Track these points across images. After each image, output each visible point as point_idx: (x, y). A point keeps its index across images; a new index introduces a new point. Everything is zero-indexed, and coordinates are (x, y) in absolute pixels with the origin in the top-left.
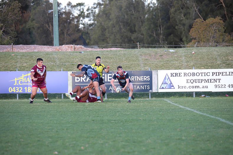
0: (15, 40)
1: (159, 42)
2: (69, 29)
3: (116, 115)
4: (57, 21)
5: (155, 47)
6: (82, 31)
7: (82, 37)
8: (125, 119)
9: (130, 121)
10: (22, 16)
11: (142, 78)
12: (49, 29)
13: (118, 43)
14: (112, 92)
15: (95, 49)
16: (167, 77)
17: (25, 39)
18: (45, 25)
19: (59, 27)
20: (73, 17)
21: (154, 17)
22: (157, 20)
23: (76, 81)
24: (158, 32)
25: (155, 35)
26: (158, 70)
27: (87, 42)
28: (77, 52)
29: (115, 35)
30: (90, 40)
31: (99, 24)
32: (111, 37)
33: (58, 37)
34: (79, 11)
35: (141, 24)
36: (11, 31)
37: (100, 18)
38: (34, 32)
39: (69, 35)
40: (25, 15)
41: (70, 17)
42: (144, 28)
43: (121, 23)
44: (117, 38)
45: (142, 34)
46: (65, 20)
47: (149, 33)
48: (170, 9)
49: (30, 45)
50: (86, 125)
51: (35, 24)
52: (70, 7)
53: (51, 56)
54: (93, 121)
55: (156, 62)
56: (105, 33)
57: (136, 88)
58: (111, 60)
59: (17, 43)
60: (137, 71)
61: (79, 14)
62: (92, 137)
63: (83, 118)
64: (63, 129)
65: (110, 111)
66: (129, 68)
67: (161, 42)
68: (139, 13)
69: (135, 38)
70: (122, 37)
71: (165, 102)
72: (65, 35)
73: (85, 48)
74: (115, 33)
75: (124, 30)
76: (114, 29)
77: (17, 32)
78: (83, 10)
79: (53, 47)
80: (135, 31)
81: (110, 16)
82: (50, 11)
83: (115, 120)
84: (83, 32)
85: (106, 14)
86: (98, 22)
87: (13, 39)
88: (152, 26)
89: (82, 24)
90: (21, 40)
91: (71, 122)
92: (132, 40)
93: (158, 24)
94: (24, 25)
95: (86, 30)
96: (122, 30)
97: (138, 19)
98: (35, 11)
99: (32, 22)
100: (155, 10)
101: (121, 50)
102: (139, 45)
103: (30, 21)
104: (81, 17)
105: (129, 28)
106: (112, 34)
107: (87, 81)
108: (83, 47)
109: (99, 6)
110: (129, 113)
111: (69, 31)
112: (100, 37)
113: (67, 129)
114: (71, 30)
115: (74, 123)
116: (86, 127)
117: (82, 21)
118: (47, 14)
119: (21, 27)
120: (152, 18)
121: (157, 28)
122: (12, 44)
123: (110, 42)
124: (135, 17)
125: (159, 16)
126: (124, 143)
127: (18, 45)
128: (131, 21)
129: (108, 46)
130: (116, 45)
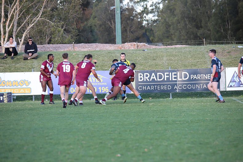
0: (77, 38)
1: (226, 37)
2: (132, 26)
3: (181, 115)
4: (120, 18)
5: (222, 43)
6: (146, 27)
7: (146, 34)
8: (191, 119)
9: (196, 122)
10: (84, 14)
11: (209, 76)
12: (111, 26)
13: (183, 40)
14: (178, 92)
15: (159, 47)
16: (236, 75)
17: (86, 37)
18: (107, 22)
19: (121, 24)
20: (136, 13)
21: (221, 11)
22: (225, 15)
23: (139, 80)
24: (226, 27)
25: (222, 31)
26: (226, 68)
27: (151, 39)
28: (140, 50)
29: (180, 31)
30: (154, 37)
31: (163, 20)
32: (176, 34)
33: (120, 34)
34: (143, 7)
35: (207, 20)
36: (72, 29)
37: (164, 14)
38: (96, 29)
39: (132, 32)
40: (86, 12)
41: (134, 14)
42: (211, 24)
43: (186, 18)
44: (182, 35)
45: (209, 30)
46: (128, 16)
47: (216, 29)
48: (239, 2)
49: (92, 44)
50: (150, 127)
51: (97, 22)
52: (133, 2)
53: (113, 55)
54: (157, 121)
55: (224, 59)
56: (170, 29)
57: (203, 87)
58: (176, 58)
59: (78, 41)
60: (203, 69)
61: (142, 10)
62: (156, 139)
63: (147, 119)
64: (126, 131)
65: (175, 112)
66: (195, 66)
67: (228, 37)
68: (205, 8)
69: (201, 35)
70: (188, 33)
71: (234, 101)
72: (128, 32)
73: (149, 46)
74: (180, 30)
75: (189, 26)
76: (179, 25)
77: (79, 30)
78: (146, 5)
79: (115, 45)
80: (201, 27)
81: (175, 11)
82: (112, 8)
83: (180, 121)
84: (147, 29)
85: (171, 10)
86: (162, 18)
87: (74, 37)
88: (220, 21)
89: (145, 21)
90: (82, 39)
91: (134, 124)
92: (198, 37)
93: (226, 19)
94: (86, 23)
95: (150, 27)
96: (187, 26)
97: (204, 13)
98: (97, 8)
99: (94, 19)
100: (223, 4)
101: (186, 47)
102: (205, 41)
103: (91, 19)
104: (144, 14)
105: (194, 23)
106: (177, 30)
107: (151, 80)
108: (146, 44)
109: (163, 1)
110: (195, 114)
111: (132, 28)
112: (165, 34)
113: (130, 131)
114: (134, 27)
115: (138, 124)
116: (150, 129)
117: (145, 17)
118: (109, 11)
119: (82, 25)
120: (220, 13)
121: (225, 23)
122: (73, 43)
123: (175, 39)
124: (201, 13)
125: (226, 11)
126: (189, 145)
127: (79, 44)
128: (197, 16)
129: (173, 43)
130: (182, 42)
